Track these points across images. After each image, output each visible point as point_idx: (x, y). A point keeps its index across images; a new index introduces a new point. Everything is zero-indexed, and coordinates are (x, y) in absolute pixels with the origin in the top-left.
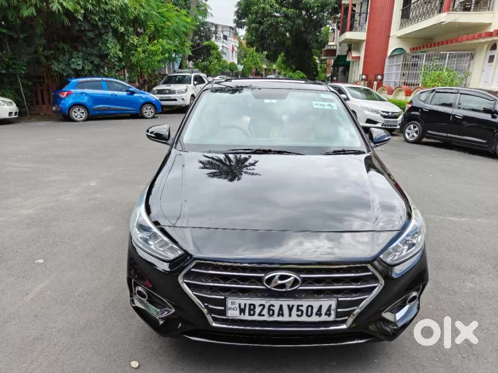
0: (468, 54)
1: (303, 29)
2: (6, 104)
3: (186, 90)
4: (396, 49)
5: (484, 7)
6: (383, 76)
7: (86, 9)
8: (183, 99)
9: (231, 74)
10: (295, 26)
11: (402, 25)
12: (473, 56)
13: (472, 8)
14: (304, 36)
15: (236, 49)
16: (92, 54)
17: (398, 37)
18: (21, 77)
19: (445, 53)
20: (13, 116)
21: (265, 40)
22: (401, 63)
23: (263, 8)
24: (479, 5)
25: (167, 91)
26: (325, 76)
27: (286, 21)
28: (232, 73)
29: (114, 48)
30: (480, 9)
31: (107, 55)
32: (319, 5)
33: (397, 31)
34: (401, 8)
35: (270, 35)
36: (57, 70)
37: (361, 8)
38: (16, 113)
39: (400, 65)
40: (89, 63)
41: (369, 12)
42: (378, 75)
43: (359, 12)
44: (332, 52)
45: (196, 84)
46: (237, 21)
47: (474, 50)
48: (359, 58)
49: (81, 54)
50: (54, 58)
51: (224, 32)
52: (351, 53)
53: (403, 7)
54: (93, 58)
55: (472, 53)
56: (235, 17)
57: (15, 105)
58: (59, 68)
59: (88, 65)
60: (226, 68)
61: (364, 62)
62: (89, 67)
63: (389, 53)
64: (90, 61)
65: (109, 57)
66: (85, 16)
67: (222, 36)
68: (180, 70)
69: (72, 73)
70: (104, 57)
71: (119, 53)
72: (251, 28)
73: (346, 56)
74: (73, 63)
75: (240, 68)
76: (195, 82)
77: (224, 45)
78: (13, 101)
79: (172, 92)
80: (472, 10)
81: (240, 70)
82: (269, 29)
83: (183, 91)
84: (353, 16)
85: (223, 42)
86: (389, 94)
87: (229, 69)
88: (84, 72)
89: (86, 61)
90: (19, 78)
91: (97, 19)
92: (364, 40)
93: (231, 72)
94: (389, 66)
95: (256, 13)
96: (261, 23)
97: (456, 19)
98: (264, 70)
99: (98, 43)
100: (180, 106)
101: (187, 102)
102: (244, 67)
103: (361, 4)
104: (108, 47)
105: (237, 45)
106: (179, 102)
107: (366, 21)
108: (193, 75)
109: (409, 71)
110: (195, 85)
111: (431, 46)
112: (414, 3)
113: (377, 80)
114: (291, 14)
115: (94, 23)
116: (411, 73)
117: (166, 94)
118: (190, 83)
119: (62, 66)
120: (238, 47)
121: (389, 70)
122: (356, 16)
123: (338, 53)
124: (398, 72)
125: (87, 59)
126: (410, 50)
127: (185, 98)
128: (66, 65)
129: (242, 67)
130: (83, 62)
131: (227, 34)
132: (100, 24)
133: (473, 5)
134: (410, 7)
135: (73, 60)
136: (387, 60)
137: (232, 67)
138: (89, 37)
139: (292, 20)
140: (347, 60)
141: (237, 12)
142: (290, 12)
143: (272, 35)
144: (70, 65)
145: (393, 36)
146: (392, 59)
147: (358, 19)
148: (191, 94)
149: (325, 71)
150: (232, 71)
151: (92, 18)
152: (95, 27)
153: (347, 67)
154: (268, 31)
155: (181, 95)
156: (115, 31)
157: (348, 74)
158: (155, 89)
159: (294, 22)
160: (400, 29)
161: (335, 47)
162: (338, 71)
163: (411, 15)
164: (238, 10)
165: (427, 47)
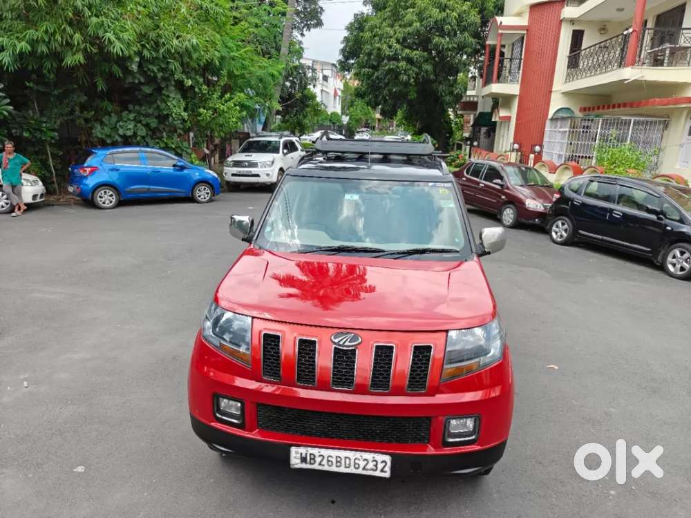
0: (660, 122)
1: (432, 77)
2: (29, 184)
3: (273, 162)
4: (562, 109)
5: (681, 61)
6: (541, 146)
7: (142, 57)
8: (268, 175)
9: (332, 127)
10: (422, 74)
11: (569, 78)
12: (668, 124)
13: (666, 61)
14: (434, 86)
15: (340, 93)
16: (147, 115)
17: (563, 93)
18: (51, 144)
19: (628, 118)
20: (38, 200)
21: (381, 90)
22: (567, 130)
23: (379, 49)
24: (675, 57)
25: (247, 164)
26: (462, 135)
27: (409, 66)
28: (334, 126)
29: (176, 106)
30: (676, 63)
31: (167, 116)
32: (455, 46)
33: (562, 85)
34: (568, 54)
35: (387, 85)
36: (100, 136)
37: (513, 50)
38: (42, 195)
39: (566, 132)
40: (143, 128)
41: (523, 57)
42: (536, 145)
43: (510, 57)
44: (472, 106)
45: (287, 154)
46: (343, 62)
47: (669, 118)
48: (509, 118)
49: (132, 116)
50: (96, 120)
51: (324, 71)
52: (499, 111)
53: (570, 53)
54: (148, 120)
55: (665, 121)
56: (341, 57)
57: (41, 183)
58: (102, 133)
59: (142, 130)
60: (326, 119)
61: (517, 124)
62: (142, 132)
63: (550, 115)
64: (144, 122)
65: (171, 118)
66: (140, 66)
67: (321, 78)
68: (265, 133)
69: (119, 139)
70: (163, 118)
71: (183, 114)
72: (362, 73)
73: (491, 114)
74: (121, 127)
75: (345, 119)
76: (285, 151)
77: (324, 89)
78: (38, 180)
79: (253, 165)
80: (665, 65)
81: (345, 123)
82: (386, 75)
83: (269, 163)
84: (501, 62)
85: (323, 85)
86: (550, 173)
87: (330, 120)
88: (136, 139)
89: (139, 125)
90: (48, 147)
91: (155, 70)
92: (517, 95)
93: (331, 124)
94: (550, 131)
95: (369, 54)
96: (375, 68)
97: (643, 77)
98: (377, 121)
99: (156, 100)
100: (264, 183)
101: (274, 179)
102: (350, 119)
103: (513, 45)
104: (169, 106)
105: (342, 88)
106: (263, 179)
107: (519, 69)
108: (282, 141)
109: (578, 140)
110: (285, 154)
111: (608, 108)
112: (585, 49)
113: (534, 153)
114: (417, 58)
115: (152, 74)
116: (581, 144)
117: (245, 167)
118: (278, 153)
119: (107, 130)
120: (342, 91)
121: (550, 137)
122: (505, 63)
123: (480, 109)
124: (563, 141)
125: (140, 122)
126: (580, 111)
127: (270, 173)
128: (111, 129)
129: (348, 118)
130: (135, 126)
131: (328, 73)
132: (160, 75)
133: (667, 58)
134: (579, 53)
135: (121, 124)
136: (548, 123)
137: (334, 119)
138: (144, 92)
139: (418, 65)
140: (493, 120)
141: (343, 51)
142: (416, 55)
143: (391, 84)
144: (118, 130)
145: (555, 91)
146: (554, 122)
147: (508, 66)
148: (279, 168)
149: (461, 128)
150: (334, 123)
151: (149, 69)
152: (152, 80)
153: (492, 128)
154: (385, 78)
155: (264, 169)
156: (180, 85)
157: (495, 135)
158: (230, 159)
159: (420, 68)
160: (566, 82)
161: (475, 99)
162: (479, 132)
163: (581, 65)
164: (345, 47)
165: (603, 108)
